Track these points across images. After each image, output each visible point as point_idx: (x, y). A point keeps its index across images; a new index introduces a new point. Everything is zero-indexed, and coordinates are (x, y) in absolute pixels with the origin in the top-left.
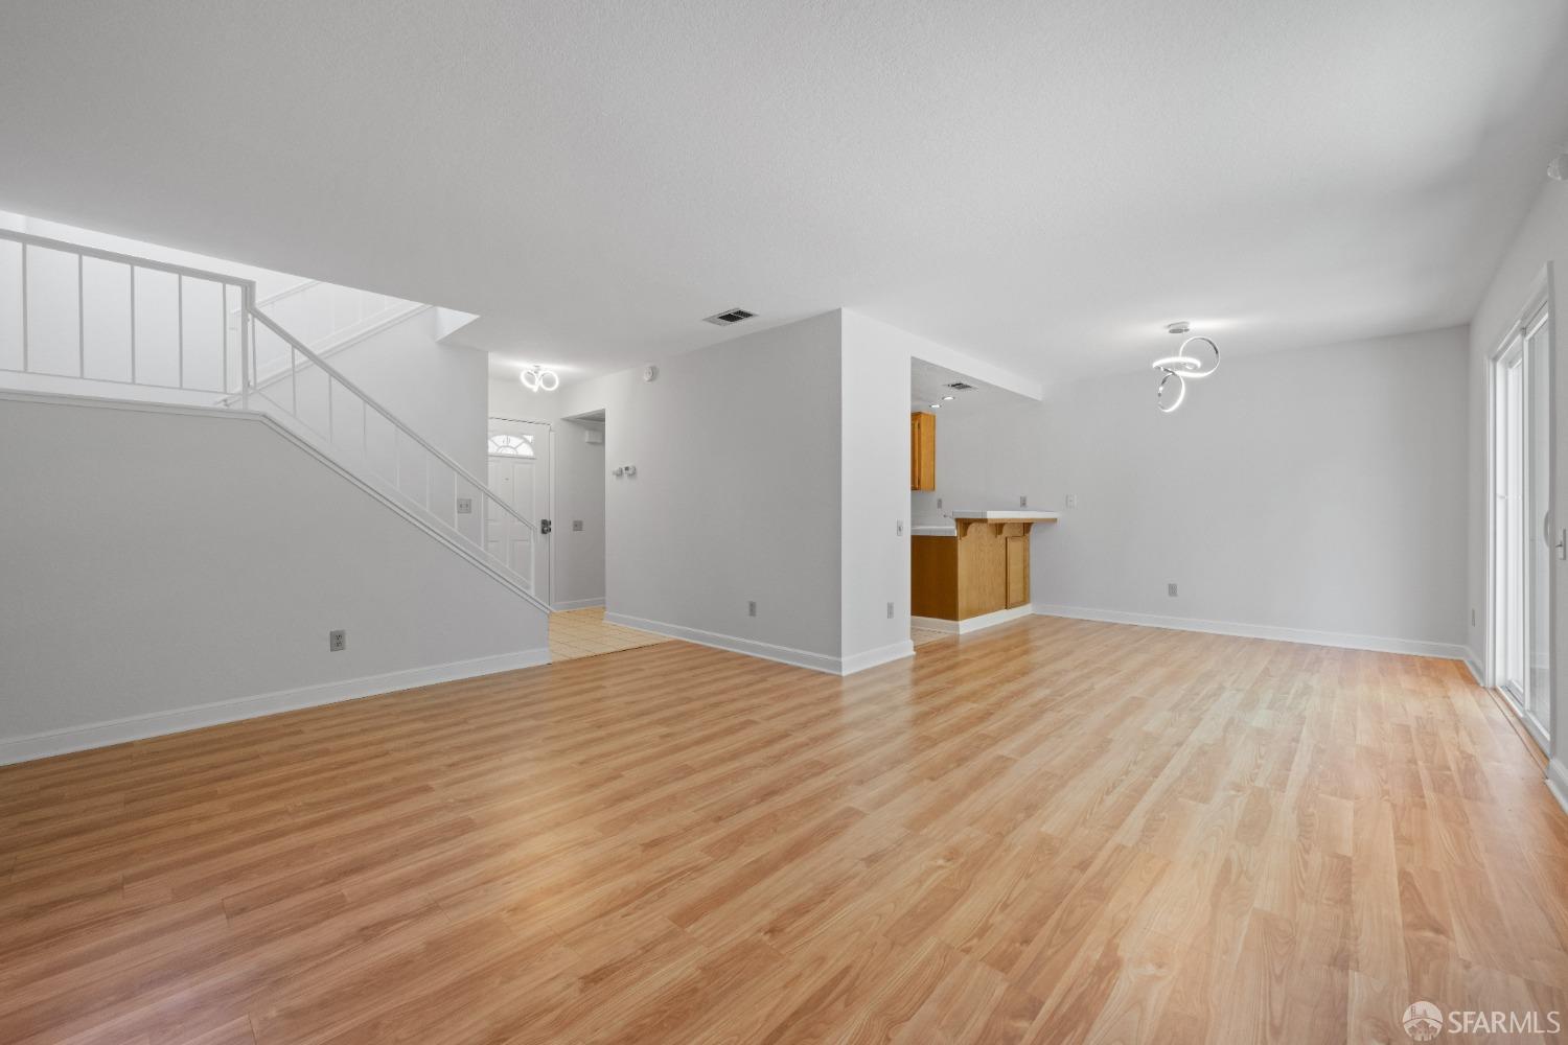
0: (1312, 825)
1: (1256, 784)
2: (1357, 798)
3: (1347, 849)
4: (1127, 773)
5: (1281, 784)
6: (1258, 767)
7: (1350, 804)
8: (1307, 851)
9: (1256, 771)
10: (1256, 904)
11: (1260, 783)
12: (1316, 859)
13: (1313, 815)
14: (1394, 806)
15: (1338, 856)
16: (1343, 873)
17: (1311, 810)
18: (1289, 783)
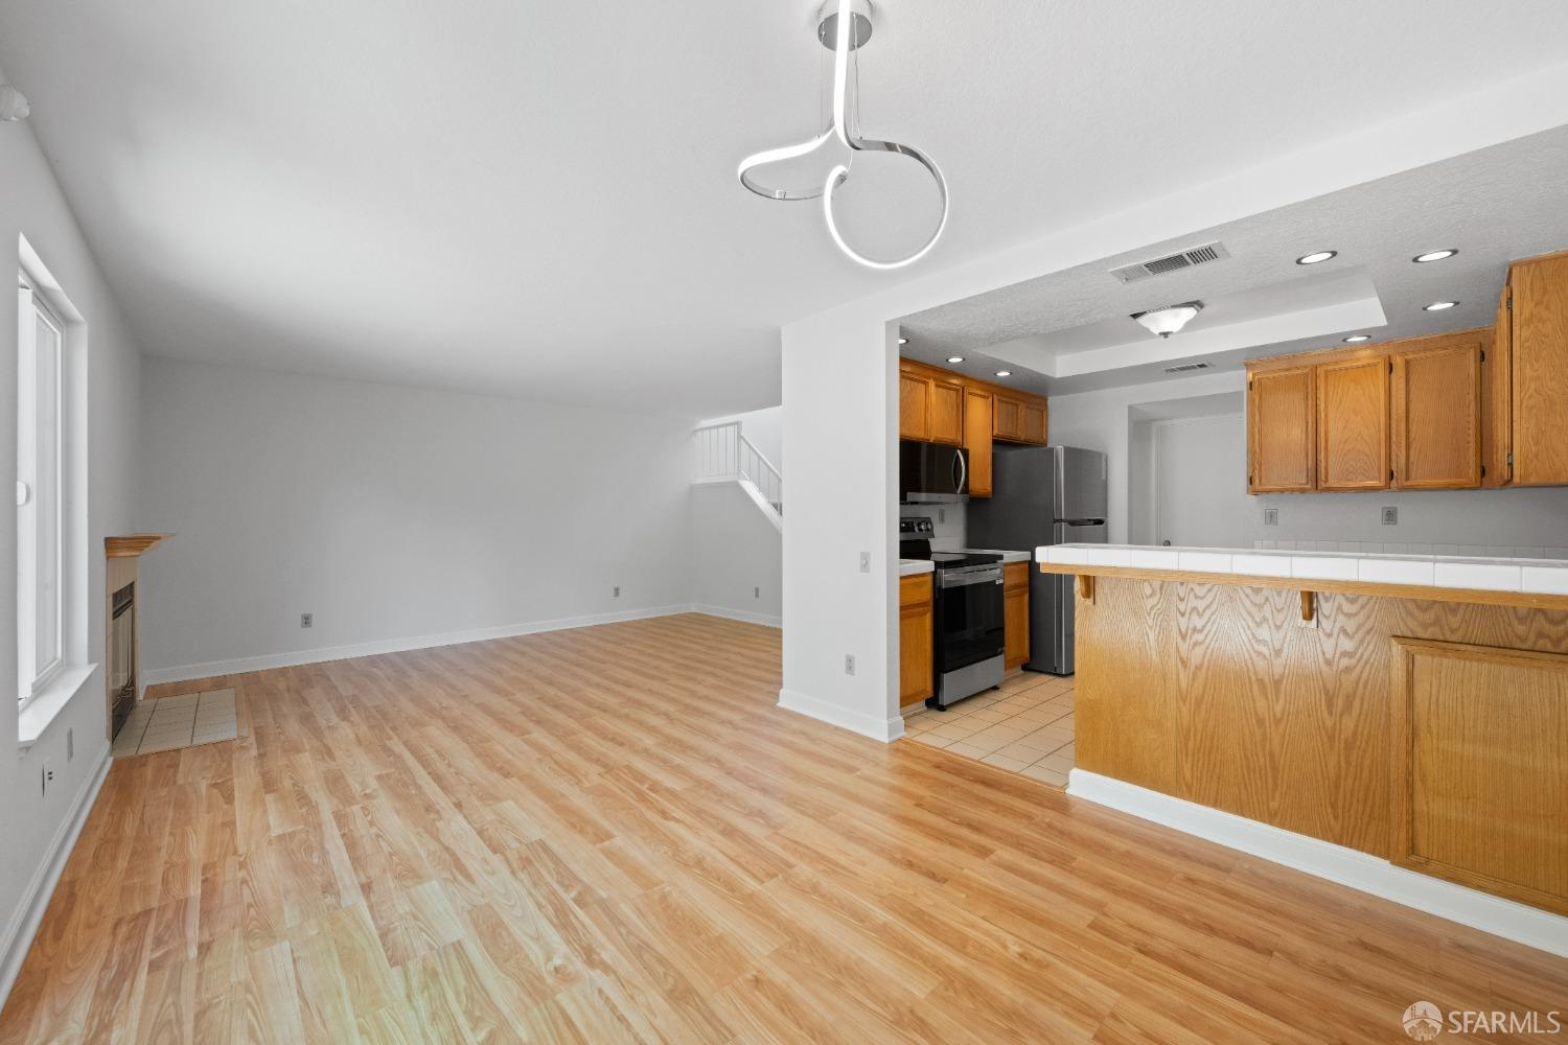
0: (298, 800)
1: (359, 806)
2: (270, 843)
3: (269, 798)
4: (449, 765)
5: (341, 819)
6: (371, 823)
7: (275, 832)
8: (294, 785)
9: (369, 818)
10: (307, 754)
11: (356, 808)
12: (287, 783)
13: (301, 808)
14: (235, 852)
15: (274, 791)
16: (269, 784)
17: (304, 810)
18: (334, 824)
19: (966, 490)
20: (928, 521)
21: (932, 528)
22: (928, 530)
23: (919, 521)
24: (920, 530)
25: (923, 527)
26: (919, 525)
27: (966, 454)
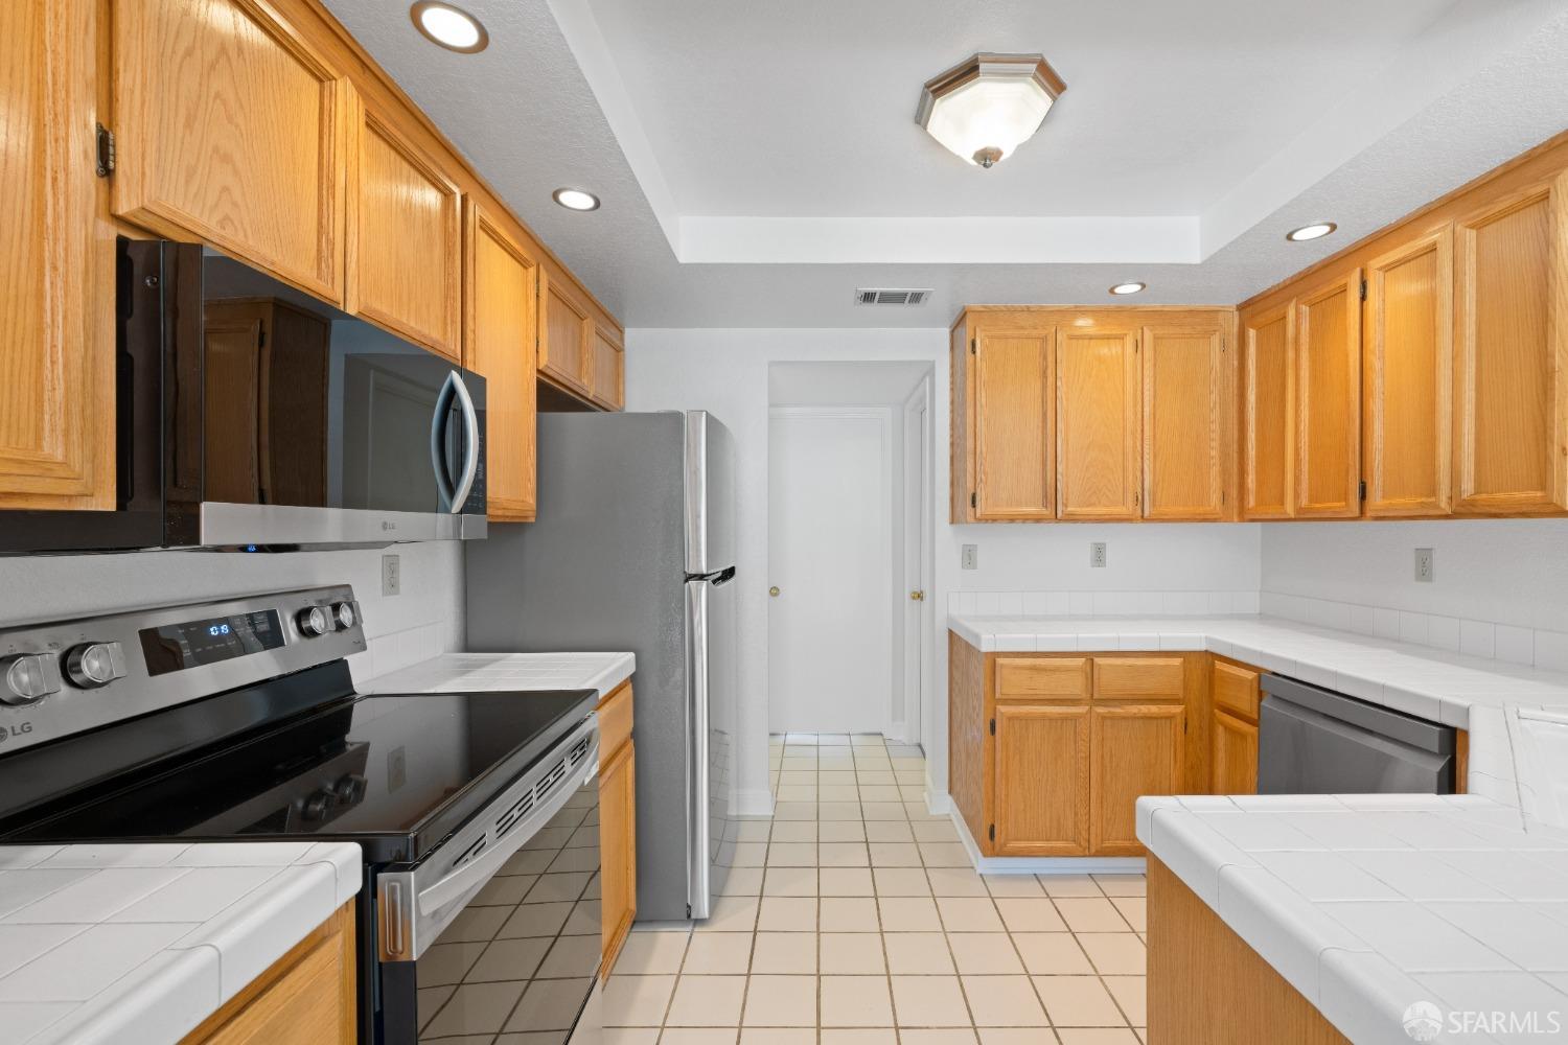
19: (477, 502)
20: (339, 600)
21: (357, 622)
22: (340, 627)
23: (301, 602)
24: (308, 633)
25: (316, 622)
26: (302, 615)
27: (477, 385)
